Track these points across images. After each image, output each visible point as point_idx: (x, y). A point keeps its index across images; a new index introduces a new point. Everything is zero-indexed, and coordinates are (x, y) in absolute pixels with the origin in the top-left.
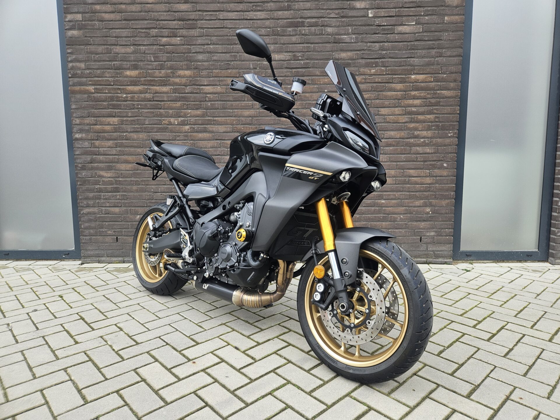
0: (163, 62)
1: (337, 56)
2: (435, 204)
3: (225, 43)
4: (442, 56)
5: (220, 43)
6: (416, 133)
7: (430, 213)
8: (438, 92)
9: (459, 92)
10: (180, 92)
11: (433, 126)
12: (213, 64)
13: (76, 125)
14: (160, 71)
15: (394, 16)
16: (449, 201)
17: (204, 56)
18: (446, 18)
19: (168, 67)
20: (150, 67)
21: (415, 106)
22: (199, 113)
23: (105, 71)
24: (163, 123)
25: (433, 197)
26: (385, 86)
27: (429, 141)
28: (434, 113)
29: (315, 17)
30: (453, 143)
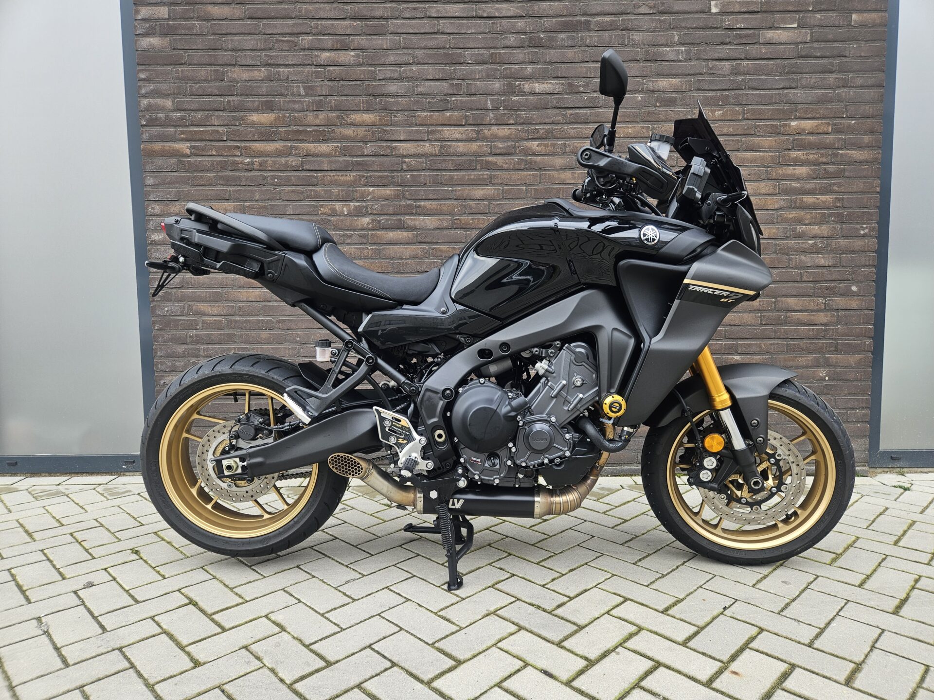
0: (322, 98)
1: (651, 85)
2: (836, 362)
3: (440, 62)
4: (847, 87)
5: (430, 62)
6: (800, 228)
7: (827, 378)
8: (841, 152)
9: (879, 153)
10: (354, 154)
11: (831, 215)
12: (417, 101)
13: (154, 215)
14: (315, 113)
15: (758, 12)
16: (861, 356)
17: (400, 86)
18: (854, 16)
19: (331, 106)
20: (297, 106)
21: (798, 179)
22: (389, 192)
23: (211, 113)
24: (320, 212)
25: (832, 349)
26: (741, 140)
27: (823, 243)
28: (832, 192)
29: (611, 12)
30: (868, 247)
